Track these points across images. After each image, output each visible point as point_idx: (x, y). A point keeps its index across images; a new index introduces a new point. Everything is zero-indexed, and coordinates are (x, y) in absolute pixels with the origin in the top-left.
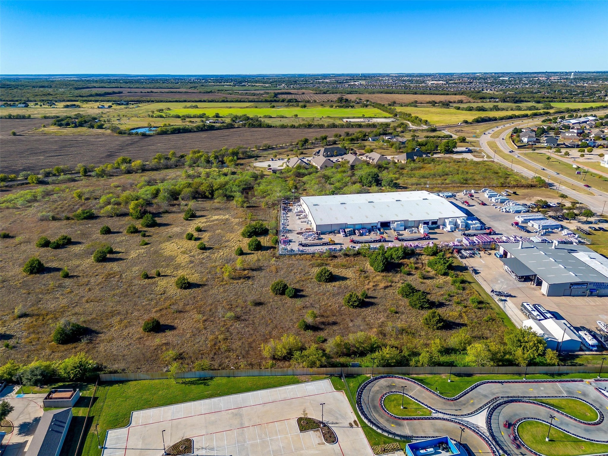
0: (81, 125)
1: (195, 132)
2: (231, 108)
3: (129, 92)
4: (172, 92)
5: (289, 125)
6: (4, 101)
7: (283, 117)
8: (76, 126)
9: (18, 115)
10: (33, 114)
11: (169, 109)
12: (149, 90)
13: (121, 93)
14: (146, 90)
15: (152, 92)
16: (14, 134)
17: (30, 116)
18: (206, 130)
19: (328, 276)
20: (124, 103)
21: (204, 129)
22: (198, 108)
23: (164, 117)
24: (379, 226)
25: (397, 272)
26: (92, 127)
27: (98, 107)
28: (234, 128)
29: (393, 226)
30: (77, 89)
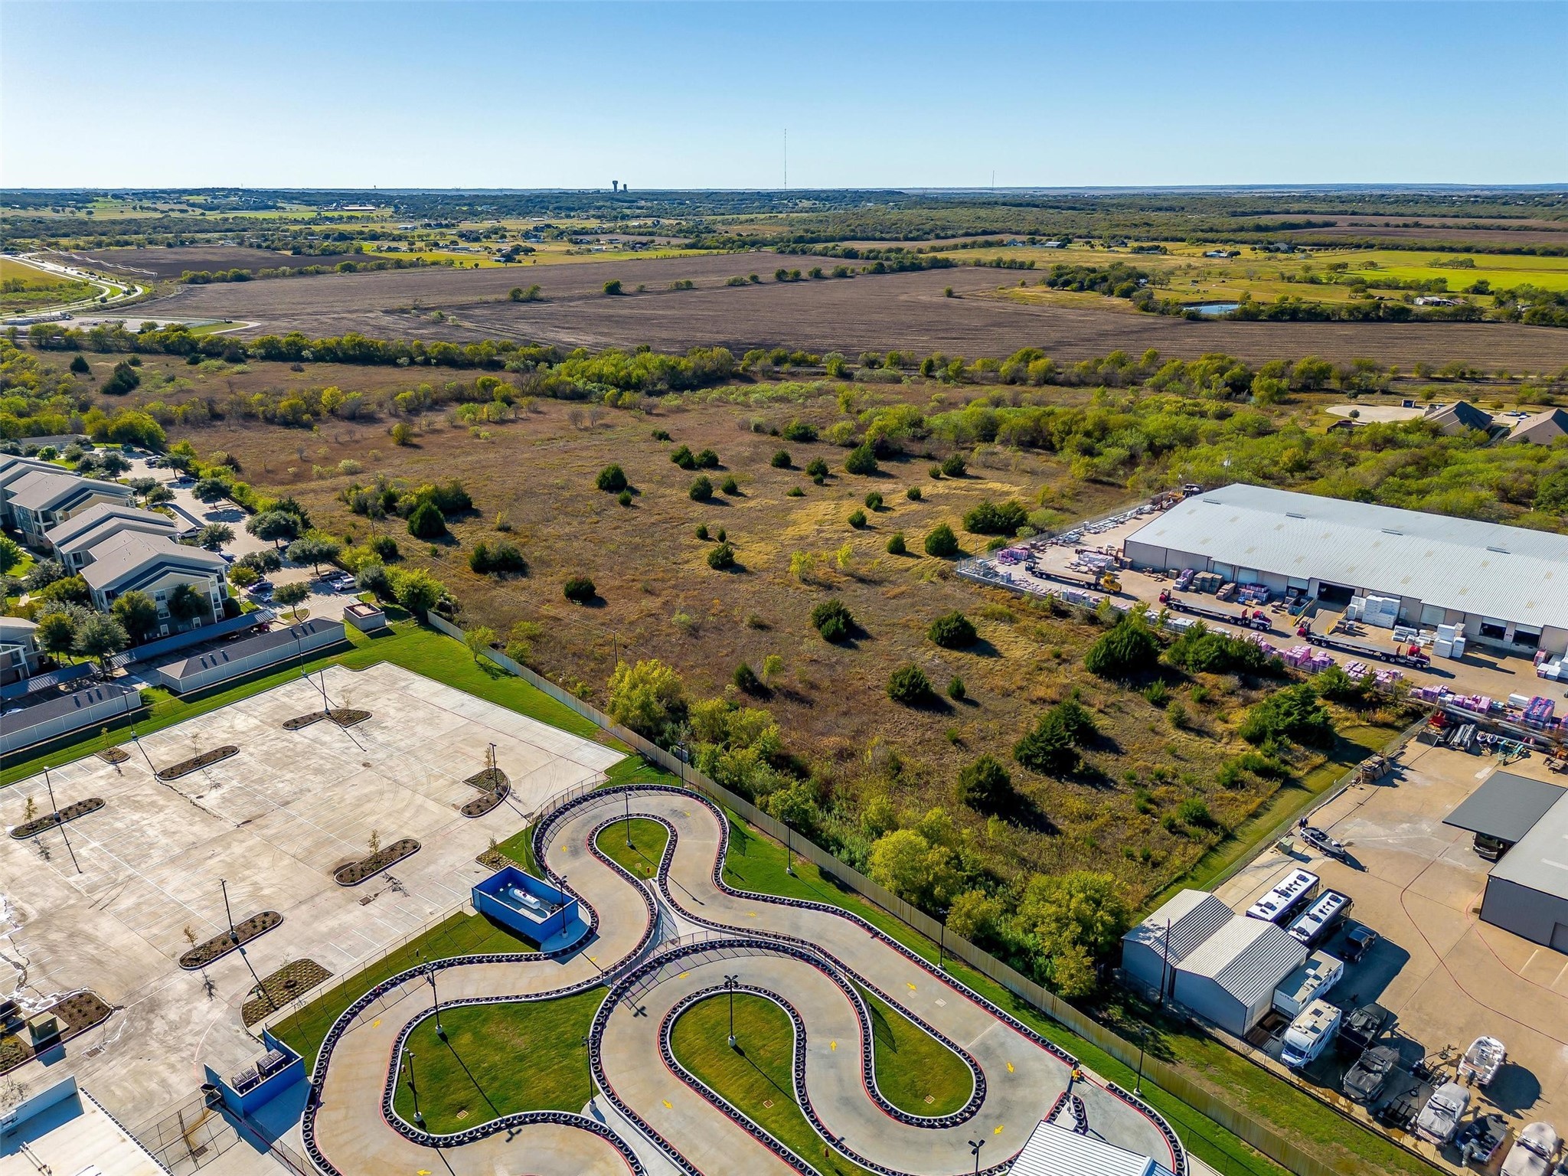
0: (1092, 287)
3: (1352, 225)
4: (1477, 227)
6: (1019, 233)
8: (1081, 289)
9: (1012, 261)
10: (1037, 261)
11: (1373, 265)
12: (1410, 220)
13: (1332, 225)
14: (1400, 221)
15: (1417, 225)
16: (950, 294)
18: (1380, 320)
20: (1283, 247)
21: (1373, 314)
23: (1320, 283)
24: (1313, 592)
25: (1132, 689)
26: (1110, 292)
27: (1205, 255)
28: (1480, 321)
29: (1357, 604)
30: (1234, 214)
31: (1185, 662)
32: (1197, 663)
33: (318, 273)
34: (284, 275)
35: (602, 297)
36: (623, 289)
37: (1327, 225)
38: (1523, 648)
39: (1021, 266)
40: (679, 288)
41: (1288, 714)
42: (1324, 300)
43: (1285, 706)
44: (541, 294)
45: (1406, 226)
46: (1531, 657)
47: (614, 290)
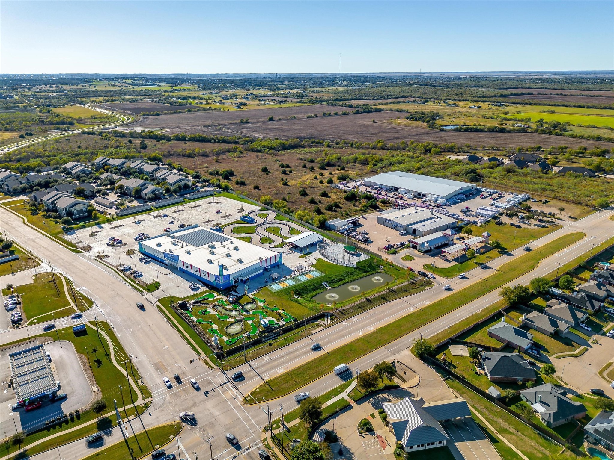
0: (419, 119)
1: (485, 132)
4: (582, 95)
5: (579, 135)
6: (413, 97)
7: (595, 127)
9: (402, 110)
10: (410, 109)
13: (531, 94)
15: (561, 94)
16: (374, 121)
17: (408, 111)
20: (500, 104)
22: (554, 112)
24: (394, 189)
25: (349, 201)
27: (469, 107)
29: (399, 191)
30: (500, 89)
33: (180, 112)
34: (170, 113)
35: (268, 122)
36: (274, 119)
37: (529, 94)
40: (291, 119)
44: (249, 121)
45: (557, 95)
47: (271, 119)
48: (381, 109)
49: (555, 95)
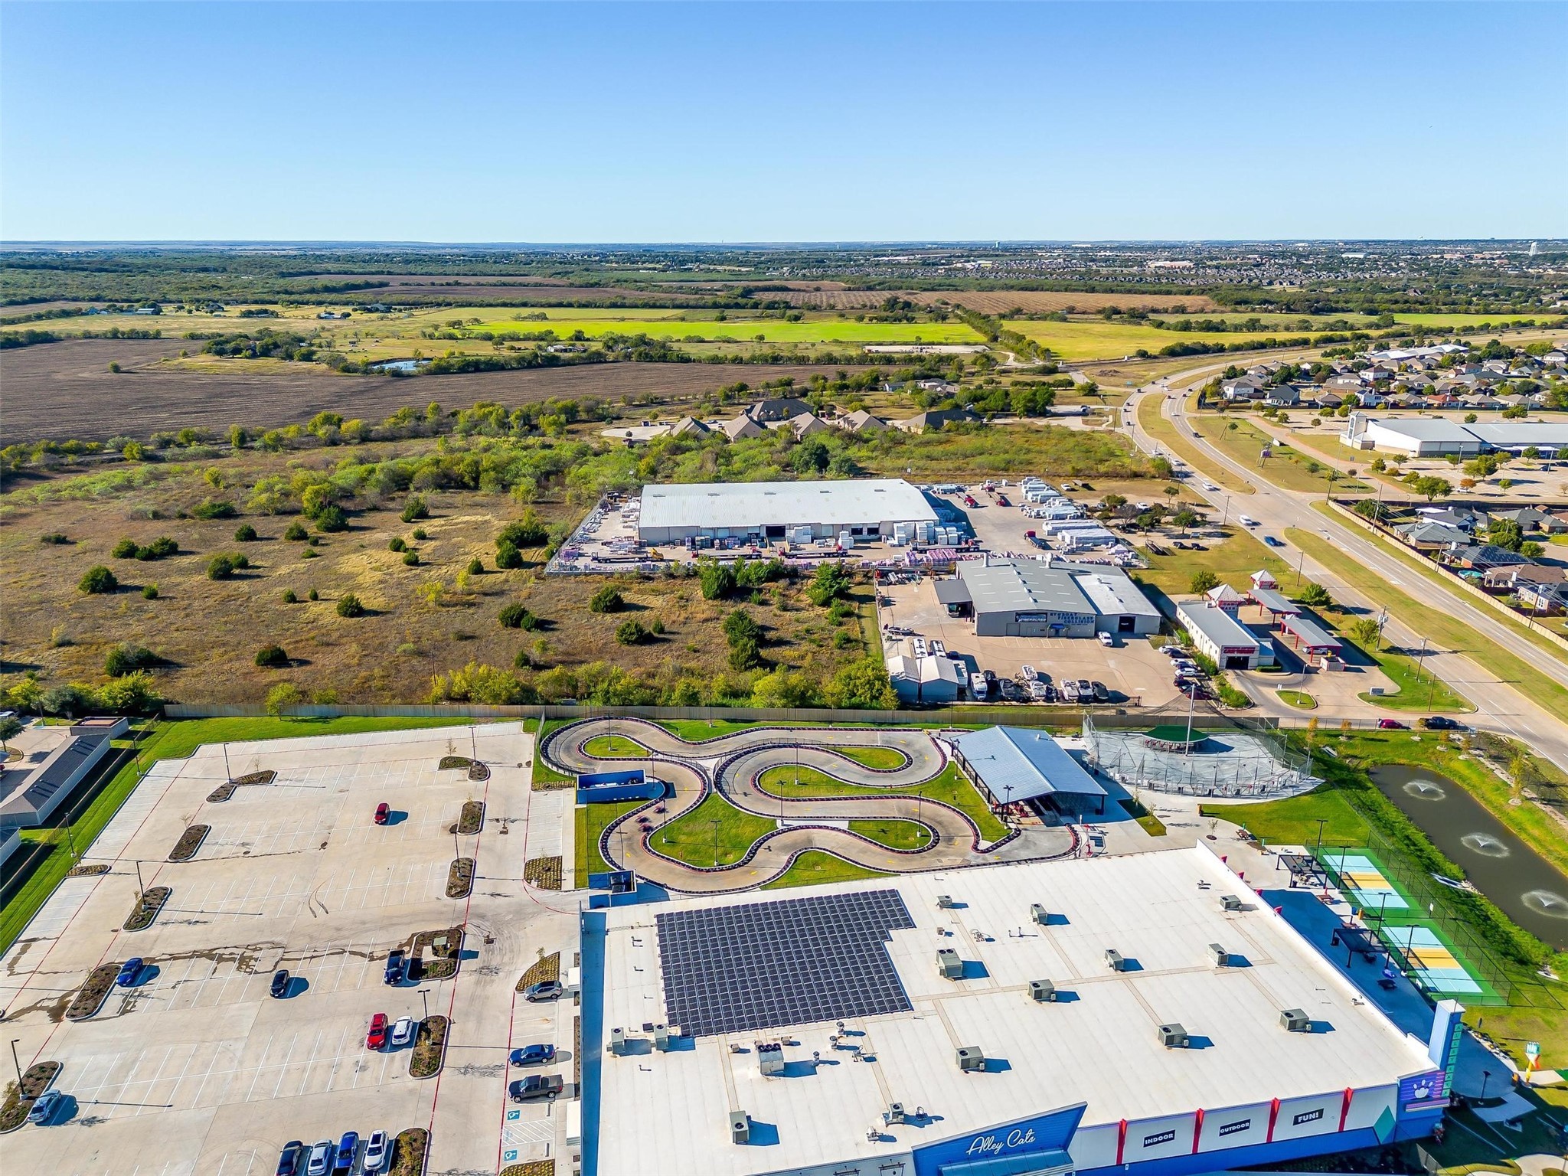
0: (266, 352)
1: (513, 369)
2: (623, 320)
3: (403, 284)
4: (505, 285)
5: (731, 357)
6: (110, 300)
7: (727, 341)
8: (254, 356)
9: (132, 331)
10: (167, 330)
11: (477, 321)
12: (452, 279)
13: (386, 285)
14: (445, 280)
15: (457, 284)
16: (116, 369)
17: (158, 333)
18: (540, 366)
19: (610, 601)
20: (382, 308)
22: (546, 319)
23: (457, 339)
24: (763, 533)
25: (743, 601)
26: (290, 357)
27: (319, 317)
28: (606, 362)
29: (790, 533)
30: (283, 275)
31: (750, 581)
32: (759, 579)
37: (382, 285)
38: (873, 536)
39: (145, 336)
41: (831, 587)
42: (480, 353)
43: (827, 583)
45: (448, 284)
46: (880, 539)
48: (46, 334)
49: (442, 285)
